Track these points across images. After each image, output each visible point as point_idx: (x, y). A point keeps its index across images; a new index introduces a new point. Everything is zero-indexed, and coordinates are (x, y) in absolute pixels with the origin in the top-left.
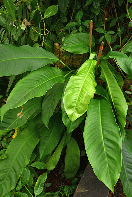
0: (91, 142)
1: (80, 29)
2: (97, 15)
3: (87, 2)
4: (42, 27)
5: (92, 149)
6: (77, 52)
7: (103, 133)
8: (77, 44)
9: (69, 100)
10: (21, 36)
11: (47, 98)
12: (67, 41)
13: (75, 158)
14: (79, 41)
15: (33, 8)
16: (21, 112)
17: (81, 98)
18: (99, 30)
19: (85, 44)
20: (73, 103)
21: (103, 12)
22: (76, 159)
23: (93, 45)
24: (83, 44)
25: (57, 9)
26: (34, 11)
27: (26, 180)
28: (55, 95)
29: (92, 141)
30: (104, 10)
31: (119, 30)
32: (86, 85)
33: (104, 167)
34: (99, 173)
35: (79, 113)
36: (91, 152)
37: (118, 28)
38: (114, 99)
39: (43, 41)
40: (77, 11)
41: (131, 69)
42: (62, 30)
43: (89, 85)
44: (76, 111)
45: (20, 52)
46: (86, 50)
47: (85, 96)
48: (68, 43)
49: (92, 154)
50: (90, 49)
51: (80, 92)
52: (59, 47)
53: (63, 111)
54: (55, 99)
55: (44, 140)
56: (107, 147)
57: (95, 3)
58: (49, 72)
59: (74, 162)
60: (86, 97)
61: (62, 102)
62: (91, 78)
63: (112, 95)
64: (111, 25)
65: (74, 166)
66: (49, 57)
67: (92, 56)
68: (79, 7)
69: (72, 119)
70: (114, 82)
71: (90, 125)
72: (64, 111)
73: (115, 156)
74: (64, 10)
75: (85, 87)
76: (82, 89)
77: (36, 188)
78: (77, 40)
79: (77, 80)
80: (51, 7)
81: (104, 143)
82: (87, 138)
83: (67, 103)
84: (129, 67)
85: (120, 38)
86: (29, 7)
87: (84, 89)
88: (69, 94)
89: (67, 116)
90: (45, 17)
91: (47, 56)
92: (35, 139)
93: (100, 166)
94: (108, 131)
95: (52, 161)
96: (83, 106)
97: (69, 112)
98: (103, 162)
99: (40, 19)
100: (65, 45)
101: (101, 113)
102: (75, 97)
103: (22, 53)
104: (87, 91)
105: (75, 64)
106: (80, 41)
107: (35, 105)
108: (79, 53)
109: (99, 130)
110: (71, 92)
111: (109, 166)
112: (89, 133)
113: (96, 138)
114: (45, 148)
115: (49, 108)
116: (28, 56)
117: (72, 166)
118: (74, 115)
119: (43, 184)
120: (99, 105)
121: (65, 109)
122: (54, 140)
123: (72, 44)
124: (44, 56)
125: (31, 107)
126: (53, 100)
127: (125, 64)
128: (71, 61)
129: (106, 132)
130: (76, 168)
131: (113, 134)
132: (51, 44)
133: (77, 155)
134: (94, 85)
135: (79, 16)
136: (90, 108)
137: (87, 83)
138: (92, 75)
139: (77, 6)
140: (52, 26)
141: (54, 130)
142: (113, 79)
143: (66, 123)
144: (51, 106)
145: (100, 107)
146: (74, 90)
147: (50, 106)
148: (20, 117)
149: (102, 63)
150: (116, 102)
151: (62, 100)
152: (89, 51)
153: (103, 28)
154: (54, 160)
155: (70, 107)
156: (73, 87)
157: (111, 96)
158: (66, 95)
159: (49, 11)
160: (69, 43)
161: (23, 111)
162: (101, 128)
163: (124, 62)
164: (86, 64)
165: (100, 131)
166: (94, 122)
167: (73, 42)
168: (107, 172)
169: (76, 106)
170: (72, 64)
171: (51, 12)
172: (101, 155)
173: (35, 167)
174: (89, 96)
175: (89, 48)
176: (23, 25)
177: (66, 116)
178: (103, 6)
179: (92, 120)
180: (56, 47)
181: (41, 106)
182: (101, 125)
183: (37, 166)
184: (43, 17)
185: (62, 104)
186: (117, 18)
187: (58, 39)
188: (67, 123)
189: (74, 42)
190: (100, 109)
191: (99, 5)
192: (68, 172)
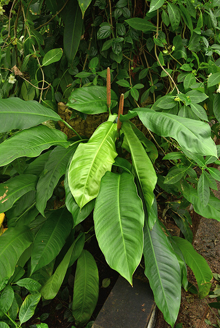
0: (104, 224)
1: (95, 81)
2: (119, 63)
3: (105, 46)
4: (40, 78)
5: (104, 233)
6: (89, 111)
7: (120, 210)
8: (90, 101)
9: (76, 176)
10: (8, 94)
11: (44, 177)
12: (75, 96)
13: (90, 283)
14: (92, 98)
15: (27, 52)
16: (5, 195)
17: (93, 173)
18: (122, 83)
19: (102, 102)
20: (82, 181)
21: (129, 60)
22: (92, 285)
23: (114, 104)
24: (99, 102)
25: (62, 54)
26: (28, 56)
27: (7, 306)
28: (56, 171)
29: (106, 222)
30: (129, 57)
31: (151, 84)
32: (102, 154)
33: (120, 253)
34: (113, 262)
35: (91, 195)
36: (104, 236)
37: (149, 82)
38: (139, 171)
39: (41, 98)
40: (91, 58)
41: (157, 124)
42: (70, 84)
43: (106, 154)
44: (86, 192)
45: (6, 105)
46: (103, 109)
47: (99, 169)
48: (76, 99)
49: (104, 239)
50: (110, 108)
51: (92, 164)
52: (65, 108)
53: (67, 192)
54: (55, 176)
55: (39, 245)
56: (125, 227)
57: (114, 47)
58: (47, 134)
59: (88, 290)
60: (100, 171)
61: (66, 179)
62: (109, 146)
63: (137, 166)
64: (140, 78)
65: (89, 299)
66: (48, 114)
67: (112, 118)
68: (95, 53)
69: (81, 204)
70: (140, 149)
71: (103, 202)
72: (69, 191)
73: (135, 237)
74: (72, 56)
75: (99, 157)
76: (95, 160)
77: (24, 311)
78: (90, 96)
79: (88, 148)
80: (53, 51)
81: (122, 223)
82: (99, 219)
83: (74, 181)
84: (154, 122)
85: (154, 95)
86: (21, 51)
87: (98, 160)
88: (77, 168)
89: (73, 199)
90: (44, 65)
91: (45, 113)
92: (23, 241)
93: (115, 253)
94: (127, 207)
95: (51, 285)
96: (97, 183)
97: (76, 193)
98: (119, 248)
99: (37, 67)
100: (72, 101)
101: (120, 188)
102: (85, 172)
103: (9, 106)
104: (102, 162)
105: (89, 133)
106: (94, 98)
107: (26, 186)
108: (92, 113)
109: (115, 207)
110: (80, 166)
111: (127, 250)
112: (102, 212)
113: (110, 218)
114: (40, 257)
115: (46, 189)
116: (18, 111)
117: (86, 299)
118: (84, 197)
119: (34, 306)
120: (119, 180)
121: (71, 188)
122: (55, 246)
123: (82, 101)
124: (40, 112)
125: (20, 189)
126: (54, 176)
127: (150, 118)
128: (82, 128)
129: (124, 209)
130: (92, 301)
131: (134, 210)
132: (54, 104)
133: (94, 278)
134: (112, 155)
135: (94, 64)
136: (104, 182)
137: (102, 152)
138: (111, 143)
139: (92, 52)
140: (56, 80)
141: (55, 231)
142: (139, 146)
143: (71, 209)
144: (50, 186)
145: (119, 181)
146: (83, 162)
147: (48, 186)
148: (3, 202)
149: (125, 125)
150: (142, 175)
151: (66, 176)
152: (108, 110)
153: (128, 80)
154: (54, 283)
155: (79, 186)
156: (82, 159)
157: (136, 168)
158: (72, 170)
159: (50, 56)
160: (79, 99)
161: (8, 194)
162: (118, 205)
163: (149, 117)
164: (102, 128)
165: (117, 209)
166: (109, 199)
167: (83, 97)
168: (125, 259)
169: (87, 185)
170: (85, 133)
171: (52, 57)
172: (118, 238)
173: (22, 286)
174: (104, 168)
175: (108, 108)
176: (11, 76)
177: (71, 199)
178: (128, 52)
179: (106, 196)
180: (61, 108)
181: (34, 188)
182: (118, 201)
183: (25, 285)
184: (41, 65)
185: (67, 182)
186: (149, 68)
187: (64, 97)
188: (73, 209)
189: (86, 99)
190: (119, 183)
191: (120, 49)
192: (78, 310)
